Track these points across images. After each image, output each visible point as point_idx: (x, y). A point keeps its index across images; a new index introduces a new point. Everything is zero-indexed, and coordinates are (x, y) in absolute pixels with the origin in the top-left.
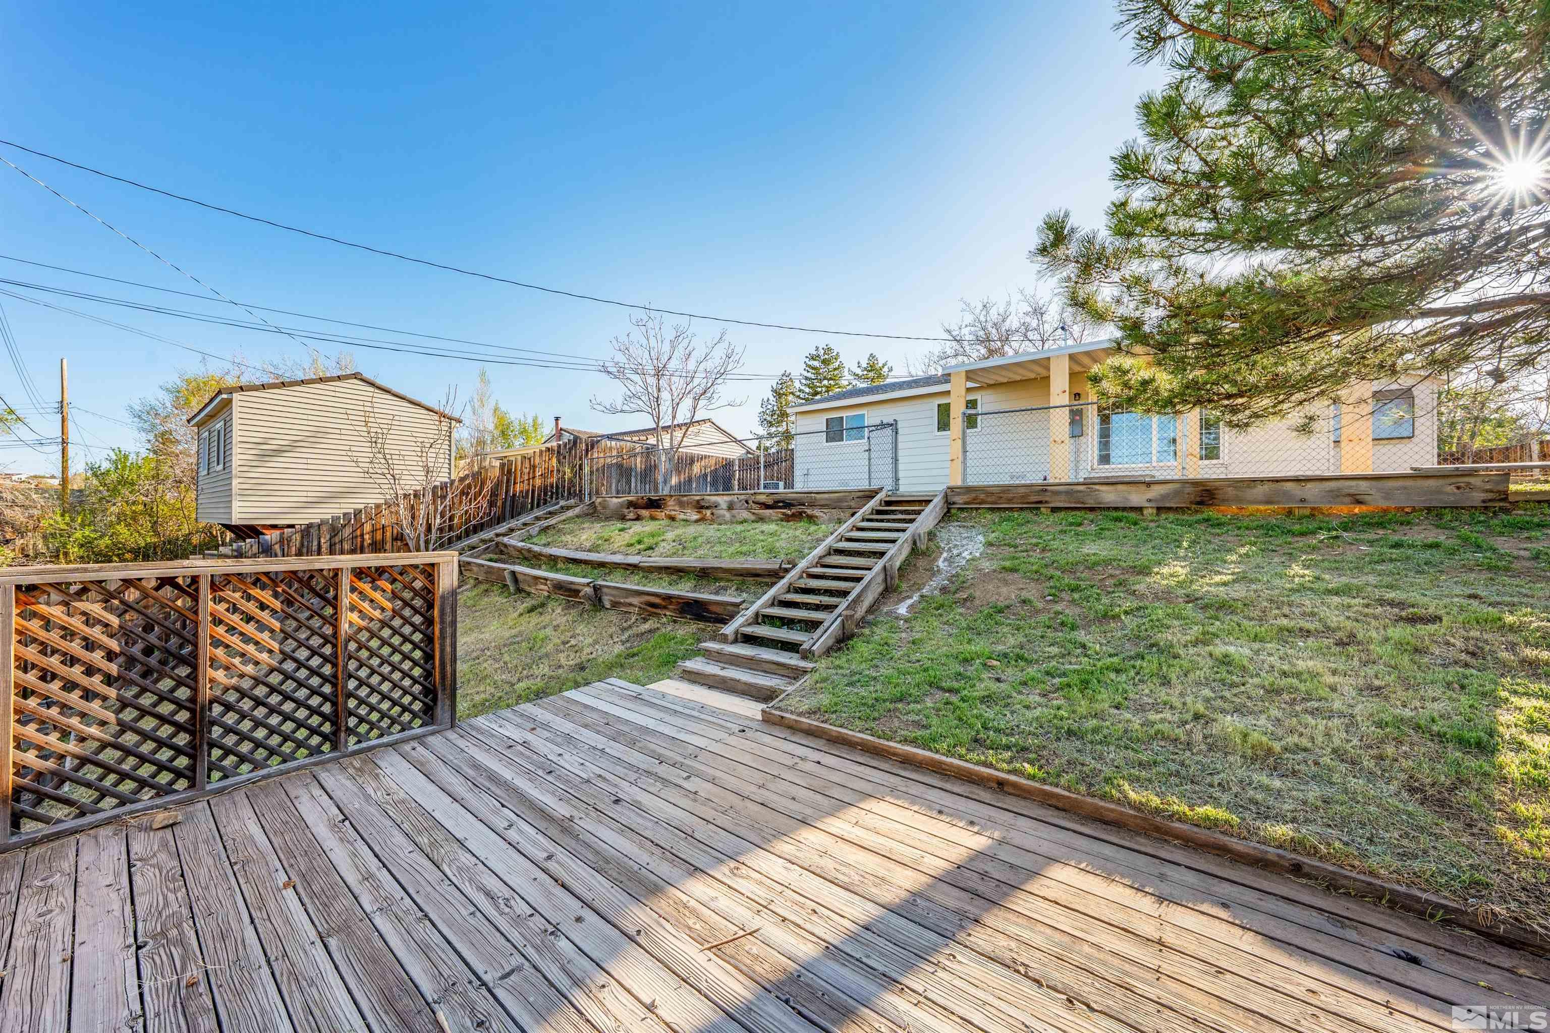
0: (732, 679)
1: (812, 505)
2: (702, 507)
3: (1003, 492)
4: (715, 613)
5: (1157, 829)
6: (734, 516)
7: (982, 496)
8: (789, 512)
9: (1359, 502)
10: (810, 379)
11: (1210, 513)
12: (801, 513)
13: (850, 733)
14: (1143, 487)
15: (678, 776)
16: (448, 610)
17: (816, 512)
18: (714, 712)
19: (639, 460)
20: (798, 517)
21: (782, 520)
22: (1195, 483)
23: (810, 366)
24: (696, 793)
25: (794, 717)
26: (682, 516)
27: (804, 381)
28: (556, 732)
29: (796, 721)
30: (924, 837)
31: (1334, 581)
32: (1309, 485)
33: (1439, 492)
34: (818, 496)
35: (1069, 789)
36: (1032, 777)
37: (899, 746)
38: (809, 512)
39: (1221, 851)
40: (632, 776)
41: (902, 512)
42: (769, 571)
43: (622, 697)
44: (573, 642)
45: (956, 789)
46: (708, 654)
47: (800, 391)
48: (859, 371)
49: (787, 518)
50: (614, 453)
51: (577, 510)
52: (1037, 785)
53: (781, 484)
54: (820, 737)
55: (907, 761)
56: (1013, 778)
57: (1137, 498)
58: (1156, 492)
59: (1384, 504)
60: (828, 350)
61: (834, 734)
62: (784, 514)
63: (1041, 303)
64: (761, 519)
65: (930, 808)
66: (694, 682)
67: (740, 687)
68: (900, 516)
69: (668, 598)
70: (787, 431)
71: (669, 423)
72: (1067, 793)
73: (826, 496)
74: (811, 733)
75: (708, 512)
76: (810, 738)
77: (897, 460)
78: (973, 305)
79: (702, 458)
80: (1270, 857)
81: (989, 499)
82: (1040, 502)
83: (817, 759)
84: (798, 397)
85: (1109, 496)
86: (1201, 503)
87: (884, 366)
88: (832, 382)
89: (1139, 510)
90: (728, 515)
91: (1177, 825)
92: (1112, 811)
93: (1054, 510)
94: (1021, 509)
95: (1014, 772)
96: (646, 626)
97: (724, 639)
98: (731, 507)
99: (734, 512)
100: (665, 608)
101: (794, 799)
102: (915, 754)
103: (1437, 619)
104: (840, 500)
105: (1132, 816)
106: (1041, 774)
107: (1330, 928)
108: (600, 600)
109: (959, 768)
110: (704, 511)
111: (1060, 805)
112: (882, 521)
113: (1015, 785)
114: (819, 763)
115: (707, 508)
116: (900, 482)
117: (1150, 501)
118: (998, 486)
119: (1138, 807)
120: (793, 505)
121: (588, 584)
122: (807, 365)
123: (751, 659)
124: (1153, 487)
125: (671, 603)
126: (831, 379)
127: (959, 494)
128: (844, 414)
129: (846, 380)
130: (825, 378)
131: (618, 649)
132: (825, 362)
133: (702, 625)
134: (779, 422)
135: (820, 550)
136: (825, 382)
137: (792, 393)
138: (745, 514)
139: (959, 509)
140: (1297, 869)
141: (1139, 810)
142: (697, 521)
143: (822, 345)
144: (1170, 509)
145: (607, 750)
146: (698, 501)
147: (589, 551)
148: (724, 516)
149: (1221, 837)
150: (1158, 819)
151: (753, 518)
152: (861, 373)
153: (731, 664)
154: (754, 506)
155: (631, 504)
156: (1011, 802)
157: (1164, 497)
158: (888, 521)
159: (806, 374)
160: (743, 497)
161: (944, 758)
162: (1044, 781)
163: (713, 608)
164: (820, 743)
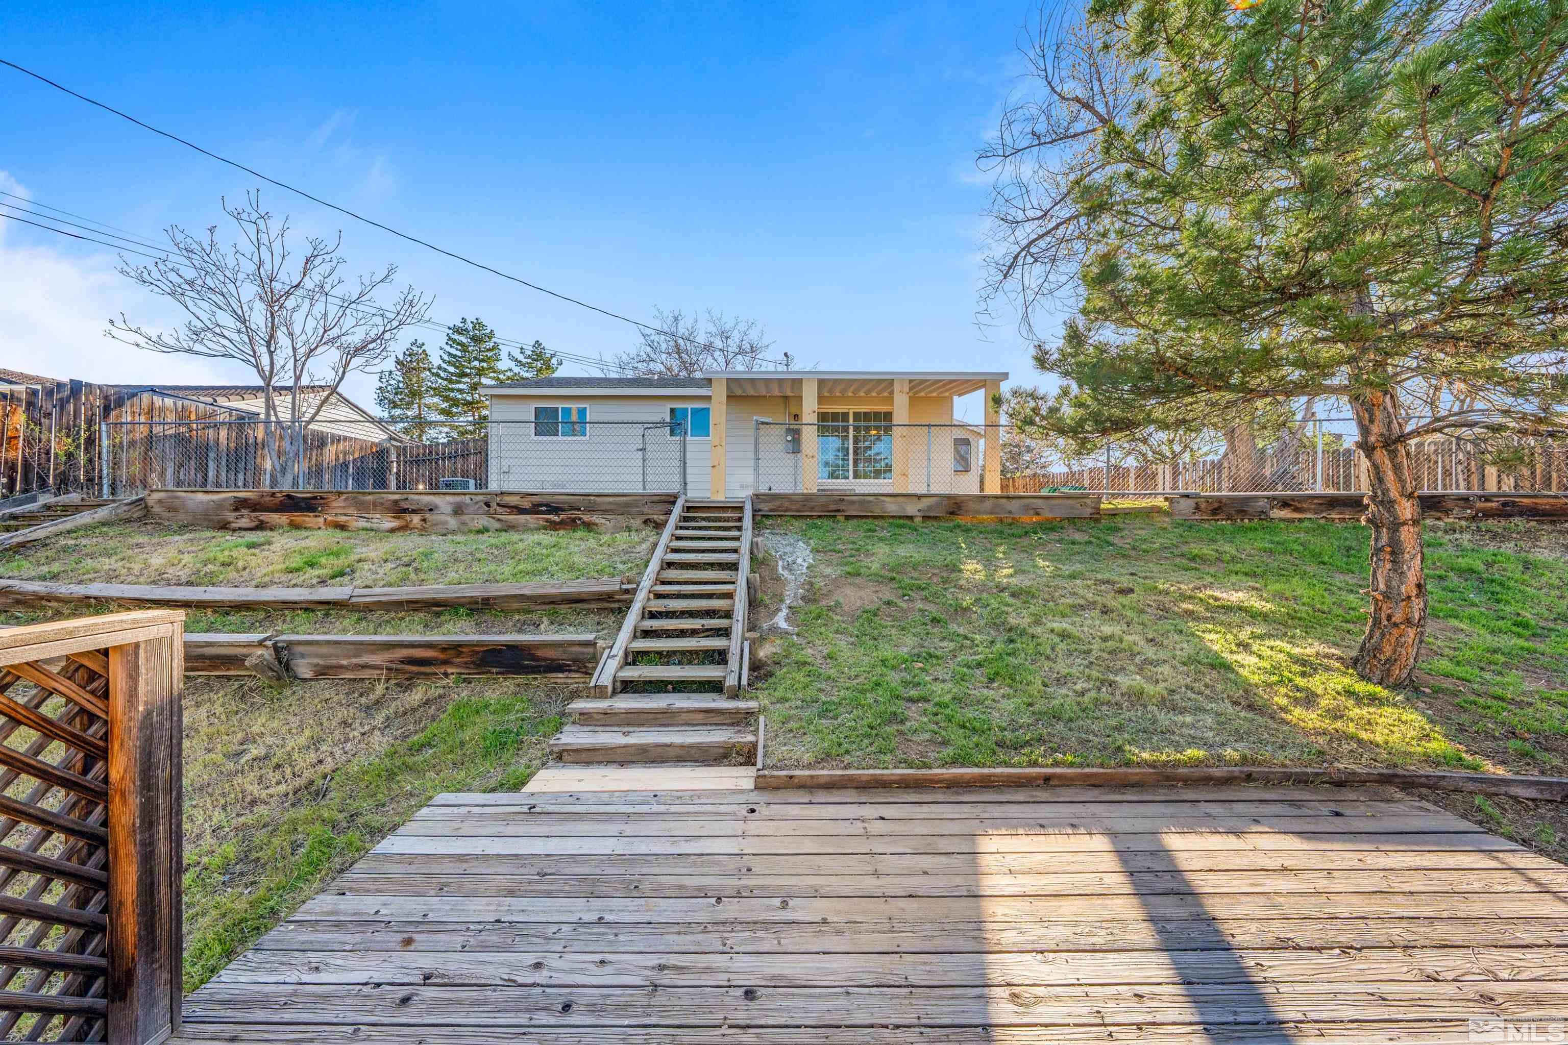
0: (658, 746)
1: (590, 510)
2: (405, 511)
3: (806, 500)
4: (545, 659)
5: (1168, 778)
6: (464, 524)
7: (787, 504)
8: (556, 518)
9: (1038, 514)
10: (455, 356)
11: (959, 520)
12: (574, 520)
13: (885, 772)
14: (915, 499)
15: (769, 908)
16: (162, 753)
17: (596, 519)
18: (679, 797)
19: (223, 433)
20: (571, 524)
21: (545, 528)
22: (949, 497)
23: (454, 341)
24: (825, 921)
25: (807, 773)
26: (362, 523)
27: (446, 357)
28: (465, 927)
29: (812, 777)
30: (1070, 857)
31: (1066, 569)
32: (1014, 501)
33: (1072, 508)
34: (598, 499)
35: (1102, 766)
36: (1072, 765)
37: (944, 771)
38: (586, 518)
39: (1207, 781)
40: (713, 941)
41: (704, 519)
42: (600, 594)
43: (507, 818)
44: (255, 751)
45: (1020, 797)
46: (586, 718)
47: (439, 368)
48: (521, 357)
49: (554, 526)
50: (171, 418)
51: (102, 513)
52: (1079, 770)
53: (472, 482)
54: (844, 787)
55: (952, 785)
56: (1058, 770)
57: (912, 509)
58: (925, 503)
59: (1050, 516)
60: (478, 325)
61: (864, 779)
62: (547, 521)
63: (727, 327)
64: (509, 528)
65: (1031, 827)
66: (588, 763)
67: (672, 753)
68: (704, 524)
69: (456, 648)
70: (419, 416)
71: (291, 383)
72: (1101, 770)
73: (611, 499)
74: (831, 785)
75: (416, 519)
76: (834, 791)
77: (685, 463)
78: (665, 315)
79: (337, 439)
80: (1236, 774)
81: (794, 507)
82: (838, 511)
83: (877, 815)
84: (438, 375)
85: (892, 507)
86: (952, 513)
87: (553, 356)
88: (485, 365)
89: (911, 518)
90: (453, 522)
91: (1181, 770)
92: (1137, 774)
93: (848, 518)
94: (820, 516)
95: (1056, 764)
96: (416, 696)
97: (600, 692)
98: (458, 511)
99: (464, 518)
100: (446, 662)
101: (925, 873)
102: (962, 775)
103: (1131, 591)
104: (627, 505)
105: (1151, 774)
106: (1078, 760)
107: (1296, 812)
108: (287, 667)
109: (1009, 776)
110: (408, 517)
111: (1097, 782)
112: (687, 528)
113: (1060, 777)
114: (882, 818)
115: (414, 511)
116: (688, 487)
117: (919, 511)
118: (803, 494)
119: (1152, 765)
120: (563, 510)
121: (261, 644)
122: (450, 339)
123: (664, 712)
124: (924, 500)
125: (460, 654)
126: (483, 361)
127: (764, 501)
128: (560, 405)
129: (504, 364)
130: (476, 359)
131: (380, 742)
132: (476, 340)
133: (520, 679)
134: (409, 405)
135: (654, 565)
136: (476, 363)
137: (429, 370)
138: (483, 521)
139: (763, 516)
140: (1249, 777)
141: (1155, 767)
142: (392, 531)
143: (470, 318)
144: (935, 518)
145: (609, 917)
146: (396, 502)
147: (190, 584)
148: (446, 523)
149: (1206, 769)
150: (1169, 770)
151: (497, 525)
152: (524, 361)
153: (633, 725)
154: (499, 509)
155: (240, 505)
156: (1066, 794)
157: (930, 508)
158: (694, 528)
159: (448, 348)
160: (480, 498)
161: (992, 770)
162: (1081, 765)
163: (539, 653)
164: (850, 795)
